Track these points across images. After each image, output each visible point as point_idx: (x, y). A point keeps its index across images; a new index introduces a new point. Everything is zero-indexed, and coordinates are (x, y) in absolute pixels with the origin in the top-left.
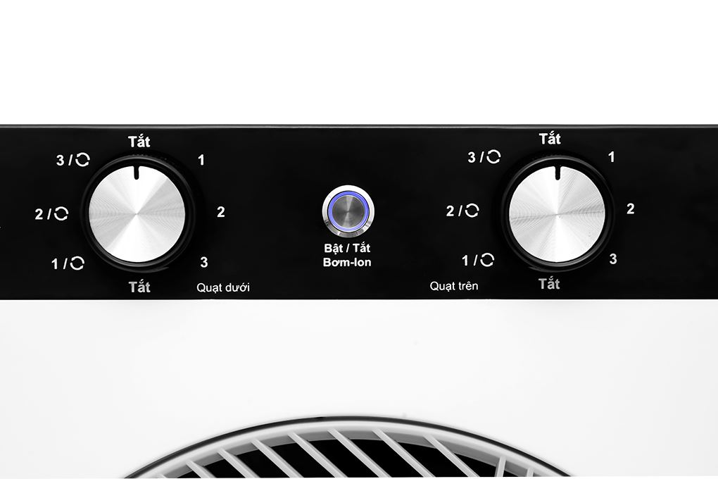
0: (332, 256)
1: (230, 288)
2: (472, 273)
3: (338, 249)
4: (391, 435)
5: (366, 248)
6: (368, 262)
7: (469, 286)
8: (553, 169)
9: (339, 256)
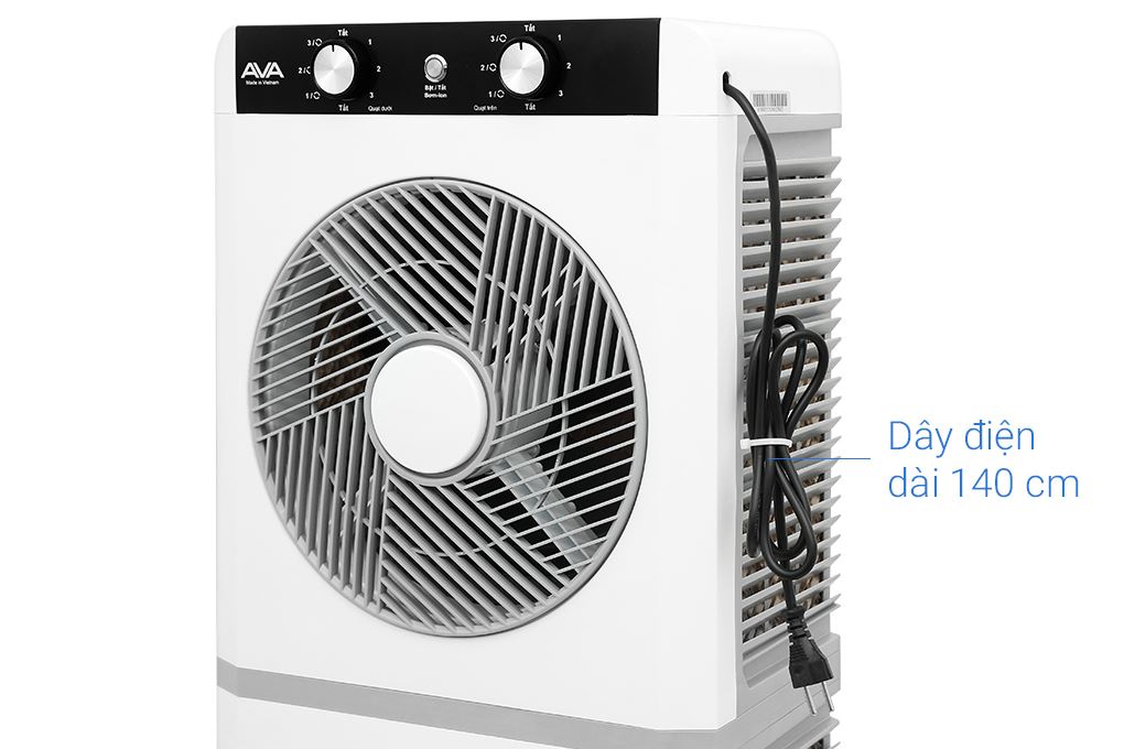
0: (429, 92)
1: (383, 109)
2: (494, 101)
3: (431, 88)
5: (444, 88)
6: (444, 96)
7: (493, 108)
8: (518, 44)
9: (432, 92)
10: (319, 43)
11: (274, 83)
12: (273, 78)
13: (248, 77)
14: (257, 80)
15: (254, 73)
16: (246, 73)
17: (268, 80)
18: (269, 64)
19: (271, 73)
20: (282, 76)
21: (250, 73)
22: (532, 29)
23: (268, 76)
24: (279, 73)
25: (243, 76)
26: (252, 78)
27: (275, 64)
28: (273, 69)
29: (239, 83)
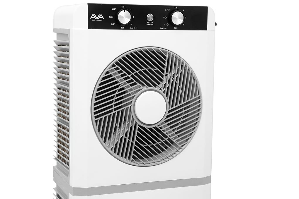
0: (148, 24)
1: (134, 28)
2: (166, 26)
3: (149, 23)
4: (154, 49)
5: (152, 23)
6: (152, 25)
7: (165, 28)
9: (149, 24)
10: (115, 9)
11: (101, 20)
12: (100, 19)
13: (92, 19)
14: (95, 19)
15: (94, 17)
16: (92, 17)
17: (99, 19)
18: (99, 15)
19: (100, 17)
20: (103, 18)
21: (93, 17)
22: (176, 8)
23: (99, 18)
24: (102, 17)
25: (91, 18)
26: (94, 19)
27: (101, 15)
28: (101, 16)
29: (90, 20)
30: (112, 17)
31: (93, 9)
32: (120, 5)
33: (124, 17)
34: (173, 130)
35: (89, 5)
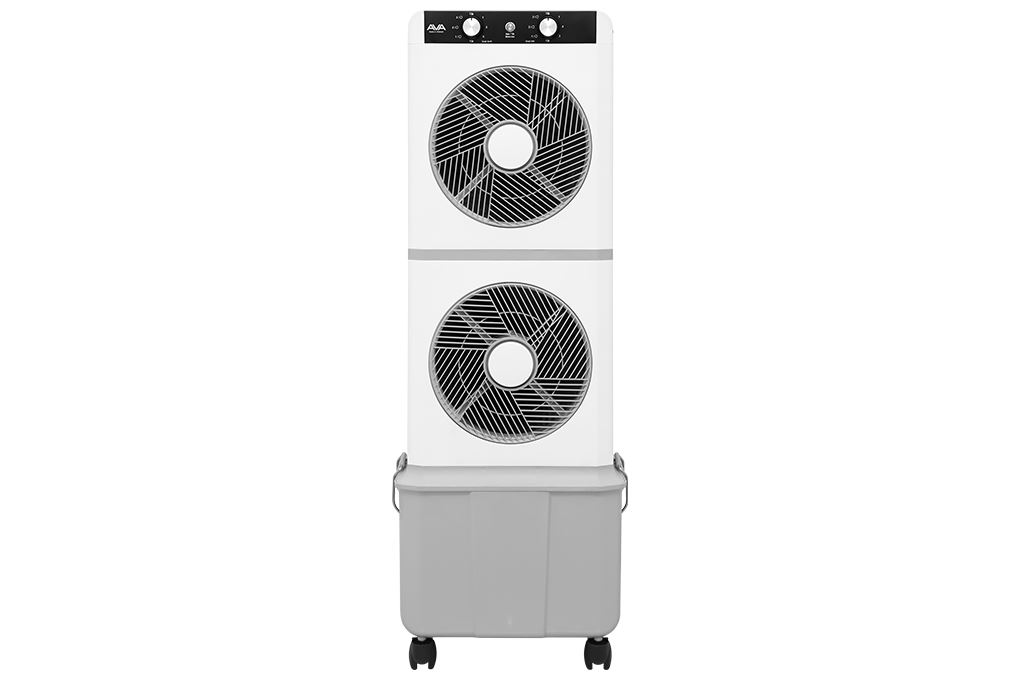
3: (508, 34)
5: (513, 35)
6: (513, 37)
9: (508, 36)
10: (461, 17)
11: (441, 32)
12: (441, 30)
13: (430, 30)
14: (434, 31)
15: (433, 28)
17: (439, 31)
18: (439, 25)
20: (445, 30)
21: (431, 28)
22: (549, 14)
23: (439, 29)
24: (444, 28)
25: (428, 29)
26: (432, 30)
27: (442, 25)
28: (441, 27)
29: (426, 32)
30: (457, 27)
31: (431, 17)
32: (468, 13)
33: (472, 27)
34: (549, 178)
35: (427, 14)
